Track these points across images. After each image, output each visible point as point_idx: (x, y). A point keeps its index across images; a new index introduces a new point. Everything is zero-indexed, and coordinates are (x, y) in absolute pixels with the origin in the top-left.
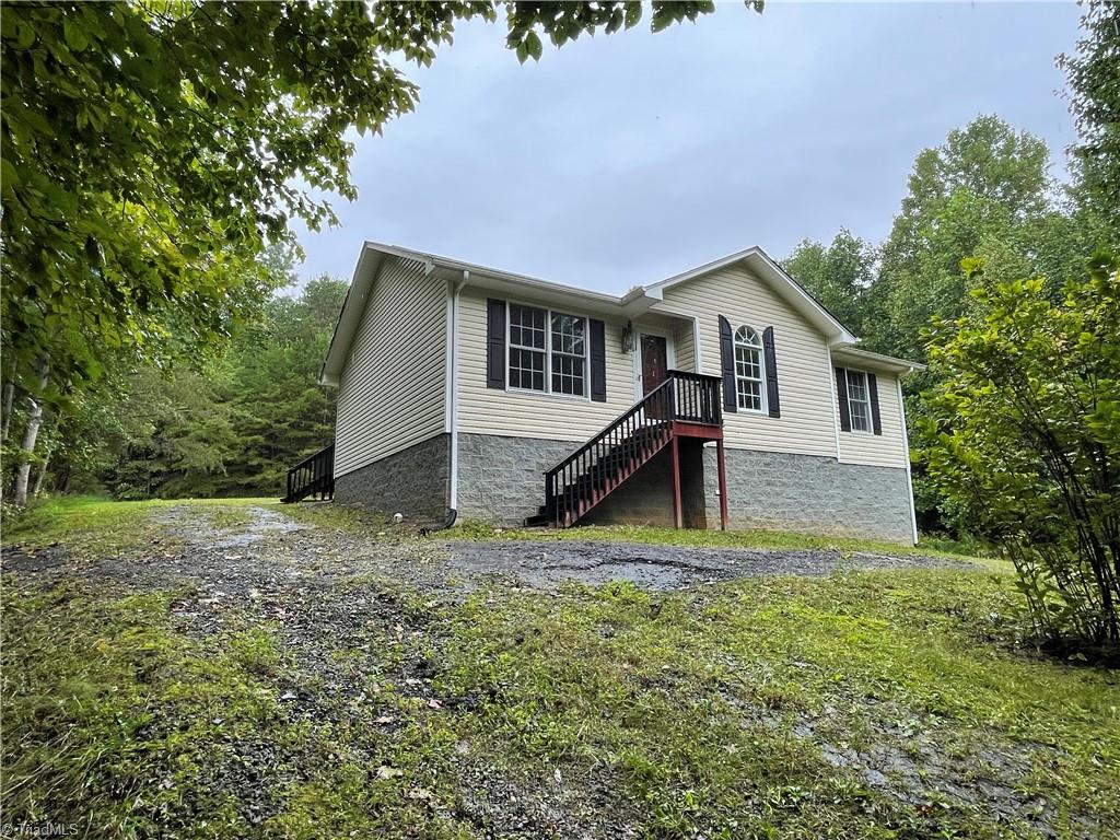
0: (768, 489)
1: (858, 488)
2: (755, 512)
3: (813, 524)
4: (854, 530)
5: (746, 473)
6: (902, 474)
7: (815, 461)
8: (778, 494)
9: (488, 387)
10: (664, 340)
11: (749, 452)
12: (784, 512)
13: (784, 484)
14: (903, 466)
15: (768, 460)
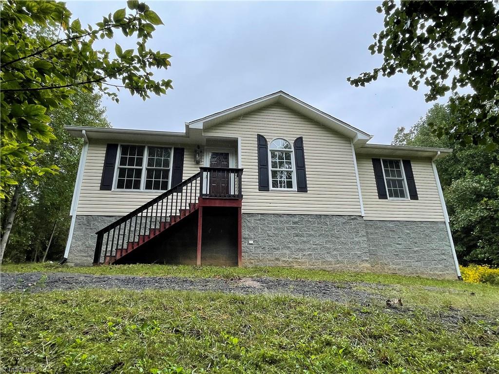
0: (296, 239)
1: (396, 237)
2: (284, 255)
3: (338, 262)
4: (394, 267)
5: (276, 229)
6: (442, 226)
7: (341, 219)
8: (305, 242)
9: (101, 189)
10: (228, 154)
11: (280, 215)
12: (310, 254)
13: (310, 235)
14: (443, 220)
15: (297, 220)
